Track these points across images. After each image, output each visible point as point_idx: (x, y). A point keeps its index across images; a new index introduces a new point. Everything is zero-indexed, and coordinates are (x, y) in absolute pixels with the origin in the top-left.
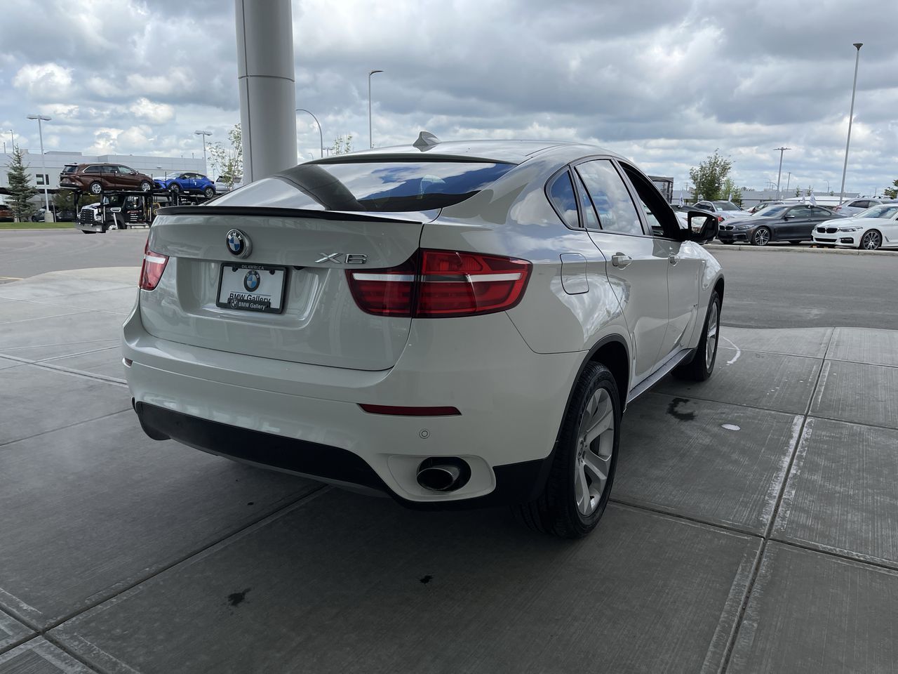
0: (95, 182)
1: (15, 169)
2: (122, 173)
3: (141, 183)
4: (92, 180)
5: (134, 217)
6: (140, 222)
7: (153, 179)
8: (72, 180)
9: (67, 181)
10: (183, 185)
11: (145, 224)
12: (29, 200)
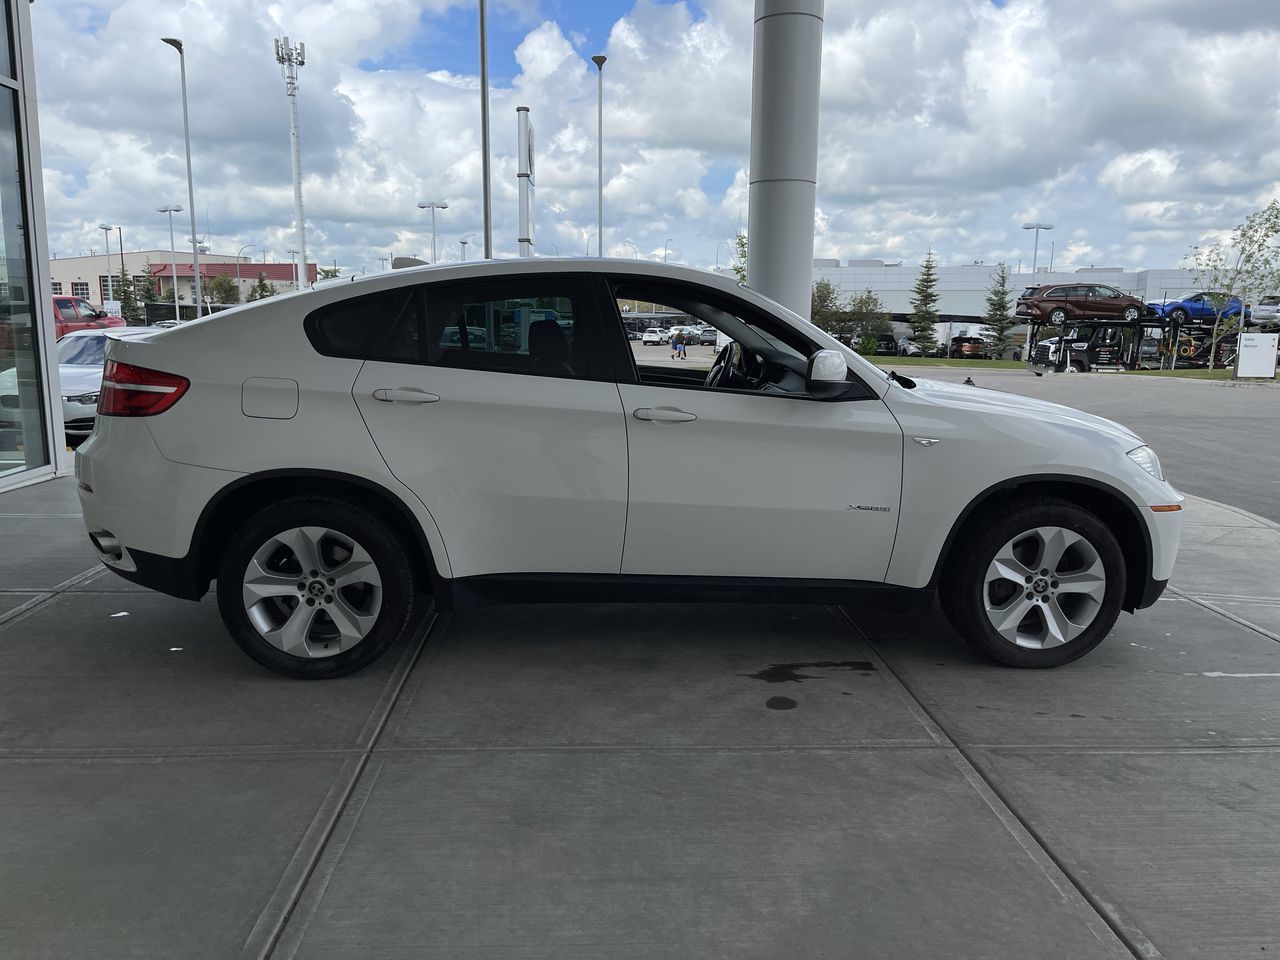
0: (1059, 308)
1: (996, 293)
2: (1100, 296)
3: (1125, 309)
4: (1054, 305)
5: (1105, 356)
6: (1114, 364)
7: (1146, 303)
8: (1029, 307)
9: (1023, 308)
10: (1193, 310)
11: (1120, 366)
12: (1006, 333)
